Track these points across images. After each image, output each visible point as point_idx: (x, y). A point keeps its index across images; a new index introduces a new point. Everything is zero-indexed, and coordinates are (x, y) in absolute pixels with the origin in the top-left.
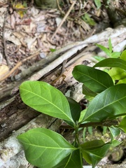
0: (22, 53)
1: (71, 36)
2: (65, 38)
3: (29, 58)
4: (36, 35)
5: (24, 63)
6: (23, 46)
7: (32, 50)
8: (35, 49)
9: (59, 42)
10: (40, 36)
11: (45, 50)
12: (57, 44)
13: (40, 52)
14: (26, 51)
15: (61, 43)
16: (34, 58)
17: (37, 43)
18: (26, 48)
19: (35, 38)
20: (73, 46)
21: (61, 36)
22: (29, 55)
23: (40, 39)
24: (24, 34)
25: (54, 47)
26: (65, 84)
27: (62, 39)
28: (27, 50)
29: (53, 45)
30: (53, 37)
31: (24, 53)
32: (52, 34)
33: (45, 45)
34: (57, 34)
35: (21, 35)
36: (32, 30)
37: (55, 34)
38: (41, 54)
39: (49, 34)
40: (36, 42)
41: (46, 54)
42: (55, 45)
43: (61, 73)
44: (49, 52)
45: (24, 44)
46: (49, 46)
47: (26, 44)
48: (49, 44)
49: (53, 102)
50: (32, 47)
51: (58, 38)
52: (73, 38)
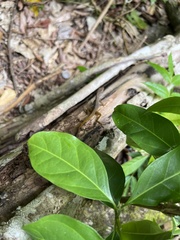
0: (35, 71)
1: (109, 45)
2: (100, 48)
3: (46, 78)
4: (57, 43)
5: (39, 86)
6: (37, 60)
7: (50, 66)
8: (56, 65)
9: (91, 55)
10: (62, 46)
11: (70, 67)
12: (88, 57)
13: (62, 69)
14: (41, 68)
15: (94, 55)
16: (53, 79)
17: (59, 56)
18: (42, 63)
19: (55, 49)
20: (112, 64)
21: (94, 45)
22: (47, 74)
23: (63, 49)
24: (39, 42)
25: (82, 62)
26: (99, 128)
27: (95, 49)
28: (44, 66)
29: (81, 58)
30: (82, 46)
31: (39, 71)
32: (80, 42)
33: (71, 58)
34: (89, 42)
35: (35, 43)
36: (51, 36)
37: (85, 43)
38: (64, 72)
39: (76, 42)
40: (57, 54)
41: (71, 73)
42: (85, 59)
43: (93, 108)
44: (75, 69)
45: (39, 57)
46: (76, 60)
47: (42, 57)
48: (76, 58)
49: (81, 169)
50: (50, 61)
51: (89, 48)
52: (113, 49)
